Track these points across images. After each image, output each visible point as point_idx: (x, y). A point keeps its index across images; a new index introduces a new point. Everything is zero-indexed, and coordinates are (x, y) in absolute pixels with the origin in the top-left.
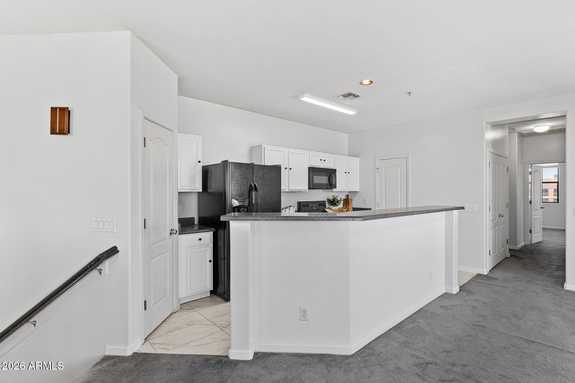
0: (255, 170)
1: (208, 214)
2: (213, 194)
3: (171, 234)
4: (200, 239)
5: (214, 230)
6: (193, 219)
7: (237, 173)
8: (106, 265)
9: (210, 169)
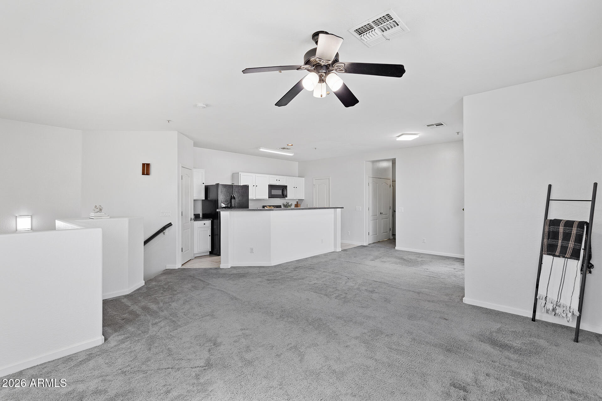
0: (234, 188)
1: (208, 212)
2: (211, 201)
3: (191, 220)
4: (205, 224)
5: (212, 219)
6: (199, 214)
7: (224, 190)
8: (167, 231)
9: (209, 187)
